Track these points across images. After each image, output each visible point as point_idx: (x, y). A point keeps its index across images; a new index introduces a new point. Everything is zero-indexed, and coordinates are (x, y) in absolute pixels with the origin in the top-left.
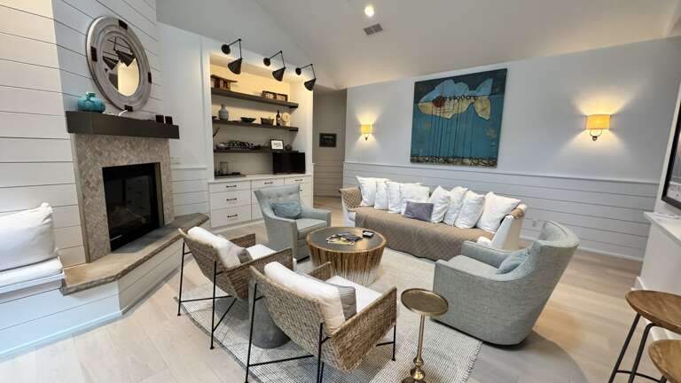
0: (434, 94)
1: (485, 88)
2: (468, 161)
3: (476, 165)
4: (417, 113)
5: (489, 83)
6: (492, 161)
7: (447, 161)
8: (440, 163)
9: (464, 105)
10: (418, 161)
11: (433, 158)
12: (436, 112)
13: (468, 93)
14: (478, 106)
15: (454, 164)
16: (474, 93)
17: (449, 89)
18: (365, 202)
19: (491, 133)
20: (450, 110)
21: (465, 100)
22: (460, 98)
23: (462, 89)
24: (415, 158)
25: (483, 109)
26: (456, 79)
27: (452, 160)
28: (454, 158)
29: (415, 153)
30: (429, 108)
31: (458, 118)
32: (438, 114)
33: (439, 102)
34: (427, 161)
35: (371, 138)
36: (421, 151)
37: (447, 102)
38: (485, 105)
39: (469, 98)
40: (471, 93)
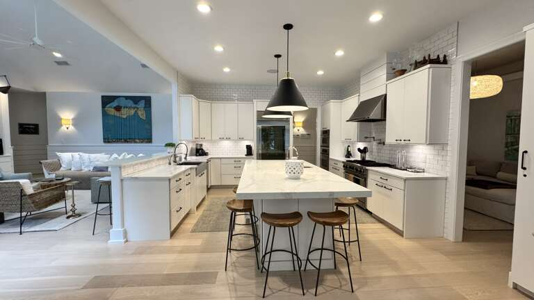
0: (115, 104)
1: (142, 104)
2: (138, 141)
3: (142, 142)
4: (105, 114)
5: (143, 101)
6: (149, 140)
7: (126, 141)
8: (122, 142)
9: (133, 112)
10: (109, 142)
11: (118, 140)
12: (117, 114)
13: (133, 105)
14: (140, 113)
15: (131, 142)
16: (137, 106)
17: (123, 102)
18: (64, 168)
19: (147, 126)
20: (125, 113)
21: (132, 109)
22: (130, 108)
23: (130, 103)
24: (106, 140)
25: (142, 114)
26: (127, 98)
28: (130, 139)
29: (106, 137)
30: (112, 112)
31: (129, 118)
33: (118, 109)
34: (114, 142)
35: (72, 128)
36: (110, 136)
37: (122, 109)
38: (143, 112)
39: (134, 108)
40: (135, 106)
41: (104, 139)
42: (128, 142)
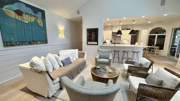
2: (39, 42)
3: (42, 43)
5: (40, 13)
6: (46, 42)
7: (30, 43)
8: (27, 44)
9: (33, 19)
11: (22, 43)
13: (33, 14)
16: (36, 15)
17: (24, 9)
19: (44, 32)
20: (27, 19)
21: (33, 17)
22: (31, 15)
23: (30, 11)
27: (32, 42)
28: (33, 41)
32: (20, 20)
34: (18, 45)
36: (12, 39)
37: (24, 14)
38: (41, 21)
39: (34, 16)
40: (34, 14)
41: (4, 42)
42: (31, 44)
